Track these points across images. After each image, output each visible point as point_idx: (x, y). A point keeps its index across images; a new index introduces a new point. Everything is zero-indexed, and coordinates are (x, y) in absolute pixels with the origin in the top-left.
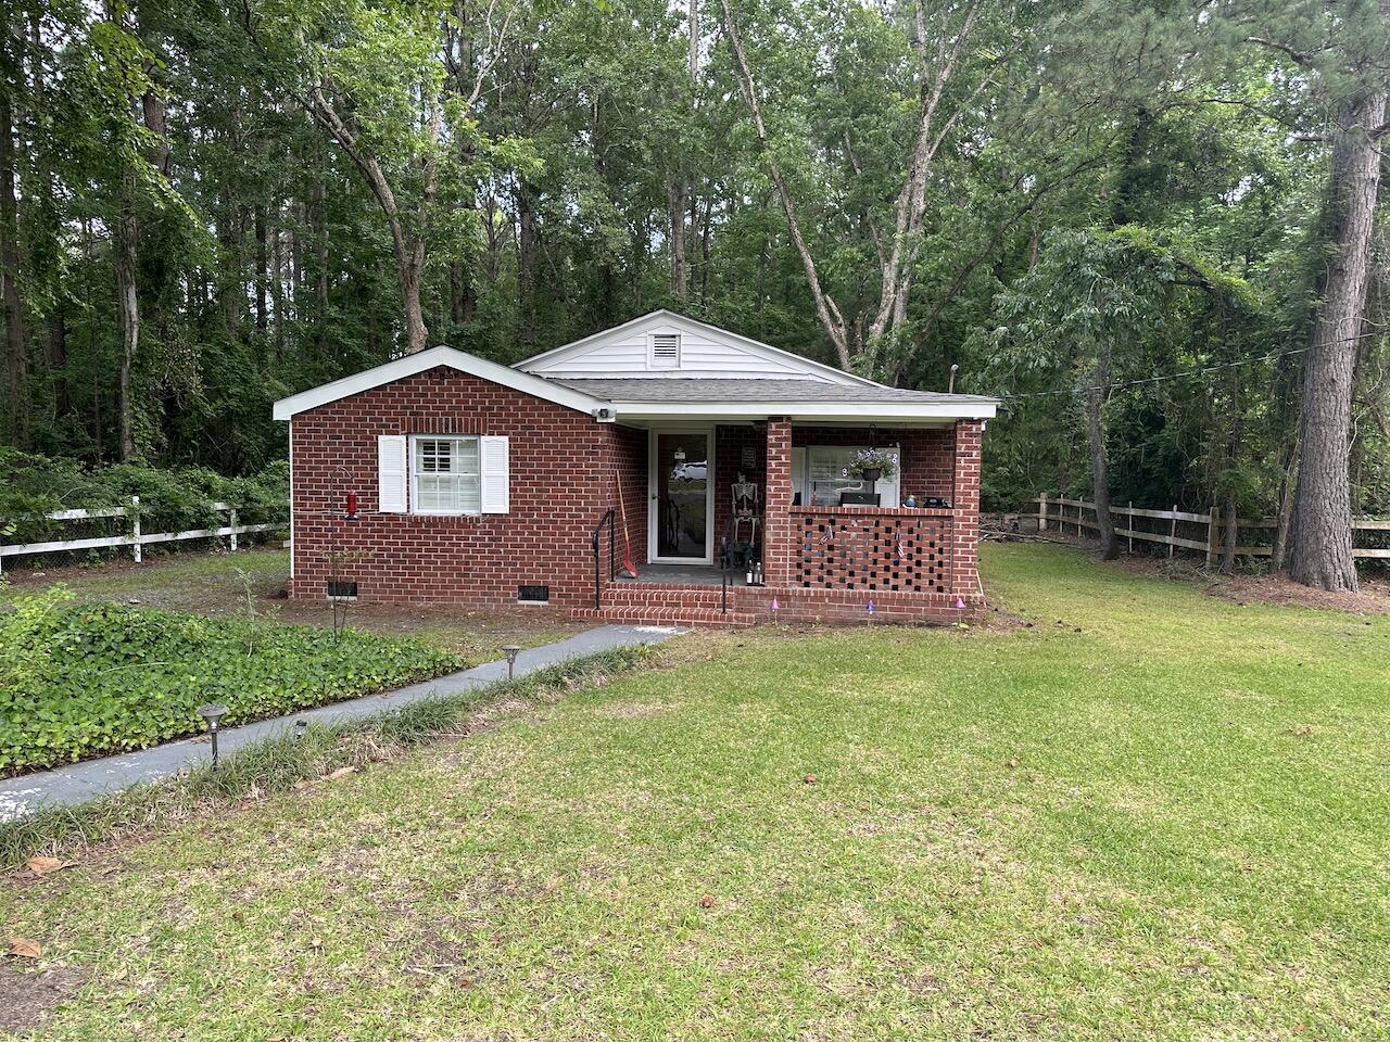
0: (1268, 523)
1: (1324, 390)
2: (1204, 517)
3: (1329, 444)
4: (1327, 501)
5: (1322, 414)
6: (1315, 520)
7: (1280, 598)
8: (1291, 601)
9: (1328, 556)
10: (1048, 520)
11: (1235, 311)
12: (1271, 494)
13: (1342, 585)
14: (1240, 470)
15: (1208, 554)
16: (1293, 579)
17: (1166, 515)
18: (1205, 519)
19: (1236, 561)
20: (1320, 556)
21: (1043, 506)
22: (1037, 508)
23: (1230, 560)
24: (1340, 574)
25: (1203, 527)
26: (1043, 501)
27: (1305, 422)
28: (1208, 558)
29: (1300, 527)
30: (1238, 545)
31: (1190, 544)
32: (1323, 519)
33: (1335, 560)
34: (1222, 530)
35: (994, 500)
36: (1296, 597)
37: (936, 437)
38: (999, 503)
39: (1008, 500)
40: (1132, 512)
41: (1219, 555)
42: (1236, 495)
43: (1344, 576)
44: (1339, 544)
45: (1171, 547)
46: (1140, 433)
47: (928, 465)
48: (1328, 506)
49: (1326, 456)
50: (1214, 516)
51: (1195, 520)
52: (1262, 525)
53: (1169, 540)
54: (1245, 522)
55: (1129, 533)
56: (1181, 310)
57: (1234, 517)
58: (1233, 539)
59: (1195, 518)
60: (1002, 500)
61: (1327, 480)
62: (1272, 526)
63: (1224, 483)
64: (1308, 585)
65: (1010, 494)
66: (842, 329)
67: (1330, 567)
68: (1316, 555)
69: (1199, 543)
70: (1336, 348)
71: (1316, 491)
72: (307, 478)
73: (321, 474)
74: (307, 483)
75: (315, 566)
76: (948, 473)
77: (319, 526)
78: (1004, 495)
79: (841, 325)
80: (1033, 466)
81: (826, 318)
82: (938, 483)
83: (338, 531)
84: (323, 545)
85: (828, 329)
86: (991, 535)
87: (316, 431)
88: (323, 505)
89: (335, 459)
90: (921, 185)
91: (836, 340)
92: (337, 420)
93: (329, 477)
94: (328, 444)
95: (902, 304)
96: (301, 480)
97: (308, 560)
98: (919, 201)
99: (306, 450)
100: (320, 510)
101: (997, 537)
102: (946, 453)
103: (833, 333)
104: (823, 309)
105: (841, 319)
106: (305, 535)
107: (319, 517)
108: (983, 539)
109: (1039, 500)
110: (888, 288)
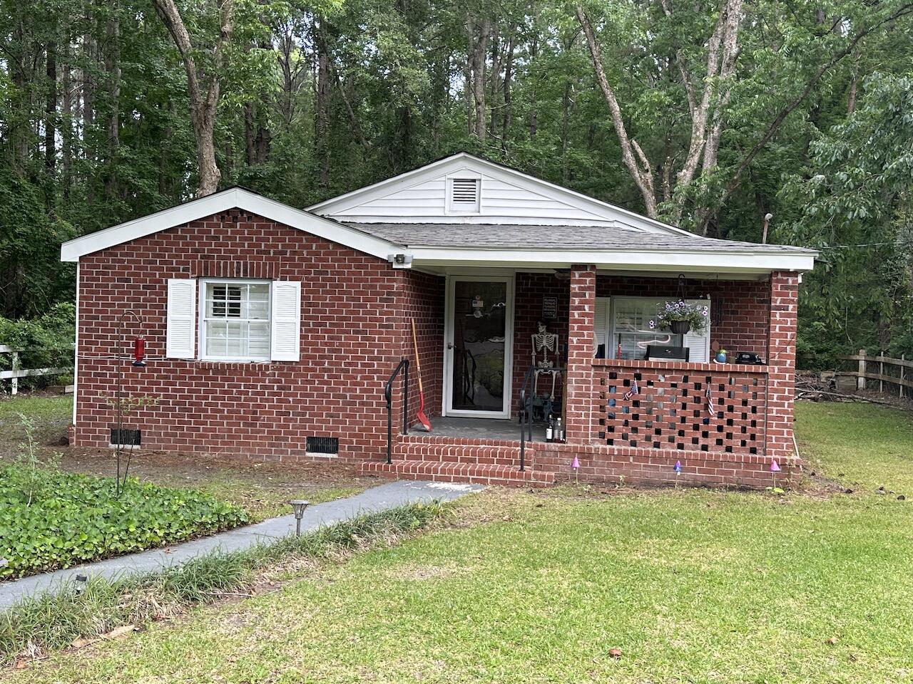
10: (867, 379)
21: (862, 364)
22: (855, 365)
26: (862, 358)
35: (810, 357)
37: (749, 289)
38: (815, 360)
39: (824, 357)
47: (740, 319)
60: (817, 356)
65: (827, 350)
66: (649, 175)
72: (94, 321)
73: (108, 318)
74: (93, 326)
75: (99, 413)
76: (762, 327)
77: (104, 372)
78: (820, 352)
79: (647, 171)
80: (852, 321)
81: (632, 163)
82: (751, 337)
83: (124, 376)
84: (107, 391)
85: (634, 174)
86: (807, 393)
87: (104, 274)
88: (109, 350)
89: (122, 302)
90: (733, 28)
91: (642, 186)
92: (126, 263)
93: (116, 321)
94: (116, 287)
95: (712, 150)
96: (87, 324)
97: (92, 406)
98: (731, 44)
99: (93, 292)
100: (105, 355)
101: (813, 396)
102: (760, 307)
103: (639, 179)
104: (629, 154)
105: (648, 165)
106: (90, 380)
107: (104, 362)
108: (799, 397)
109: (857, 357)
110: (698, 134)
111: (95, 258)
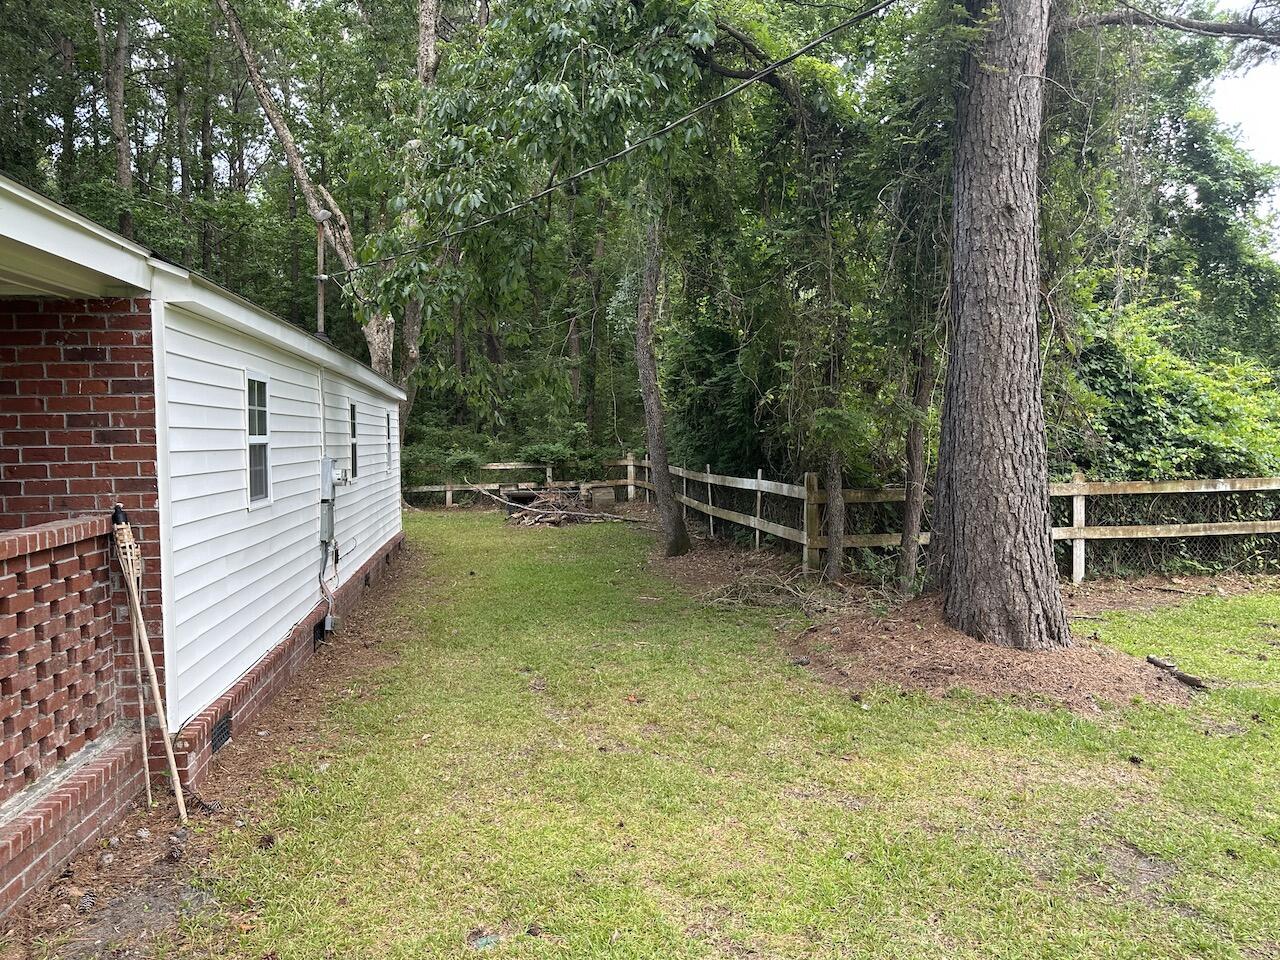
0: (891, 493)
1: (992, 231)
2: (796, 488)
3: (1006, 343)
4: (1008, 463)
5: (991, 279)
6: (987, 502)
7: (932, 673)
8: (955, 682)
9: (1015, 576)
10: (636, 487)
11: (824, 117)
12: (893, 447)
13: (1044, 637)
14: (844, 411)
15: (805, 550)
16: (950, 621)
17: (747, 484)
18: (798, 492)
19: (846, 561)
20: (1000, 577)
21: (631, 469)
22: (622, 472)
23: (837, 560)
24: (1039, 611)
25: (794, 504)
26: (630, 463)
27: (957, 299)
28: (805, 557)
29: (959, 518)
30: (848, 532)
31: (780, 530)
32: (1001, 499)
33: (1029, 584)
34: (822, 508)
35: (572, 465)
36: (965, 671)
38: (578, 469)
39: (588, 464)
40: (710, 479)
41: (822, 550)
42: (841, 453)
43: (1047, 619)
44: (1033, 551)
45: (757, 532)
46: (709, 363)
48: (1010, 473)
49: (1002, 367)
50: (810, 488)
51: (785, 493)
52: (881, 498)
53: (754, 522)
54: (857, 495)
55: (708, 509)
56: (742, 138)
57: (839, 489)
58: (839, 525)
59: (785, 489)
60: (581, 464)
61: (1007, 418)
62: (896, 498)
63: (817, 432)
64: (980, 638)
65: (591, 456)
66: (347, 233)
67: (1020, 598)
68: (992, 574)
69: (792, 530)
70: (1011, 140)
71: (987, 441)
76: (88, 425)
78: (583, 458)
79: (343, 227)
80: (622, 419)
82: (58, 455)
86: (546, 516)
90: (427, 27)
98: (427, 50)
101: (552, 518)
102: (76, 369)
103: (333, 238)
105: (343, 219)
108: (536, 522)
109: (623, 463)
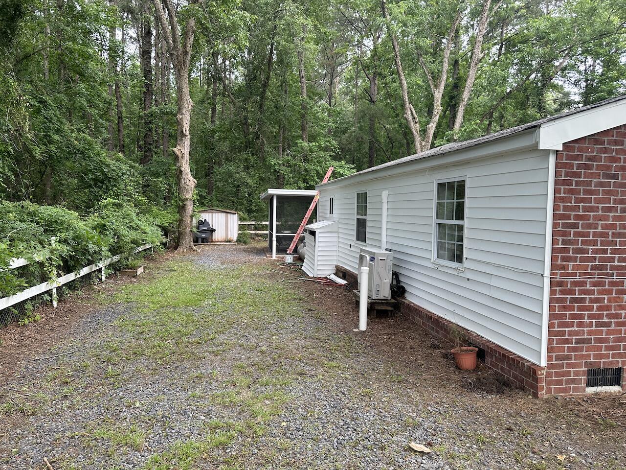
72: (572, 230)
73: (589, 226)
74: (571, 237)
75: (575, 349)
77: (583, 296)
81: (410, 118)
83: (606, 301)
84: (586, 320)
85: (410, 124)
87: (587, 167)
88: (589, 268)
89: (608, 205)
91: (414, 131)
92: (614, 153)
93: (600, 230)
94: (601, 184)
95: (463, 111)
96: (565, 234)
97: (567, 341)
99: (571, 192)
100: (585, 274)
104: (409, 112)
106: (565, 308)
107: (583, 284)
110: (438, 103)
111: (577, 145)
